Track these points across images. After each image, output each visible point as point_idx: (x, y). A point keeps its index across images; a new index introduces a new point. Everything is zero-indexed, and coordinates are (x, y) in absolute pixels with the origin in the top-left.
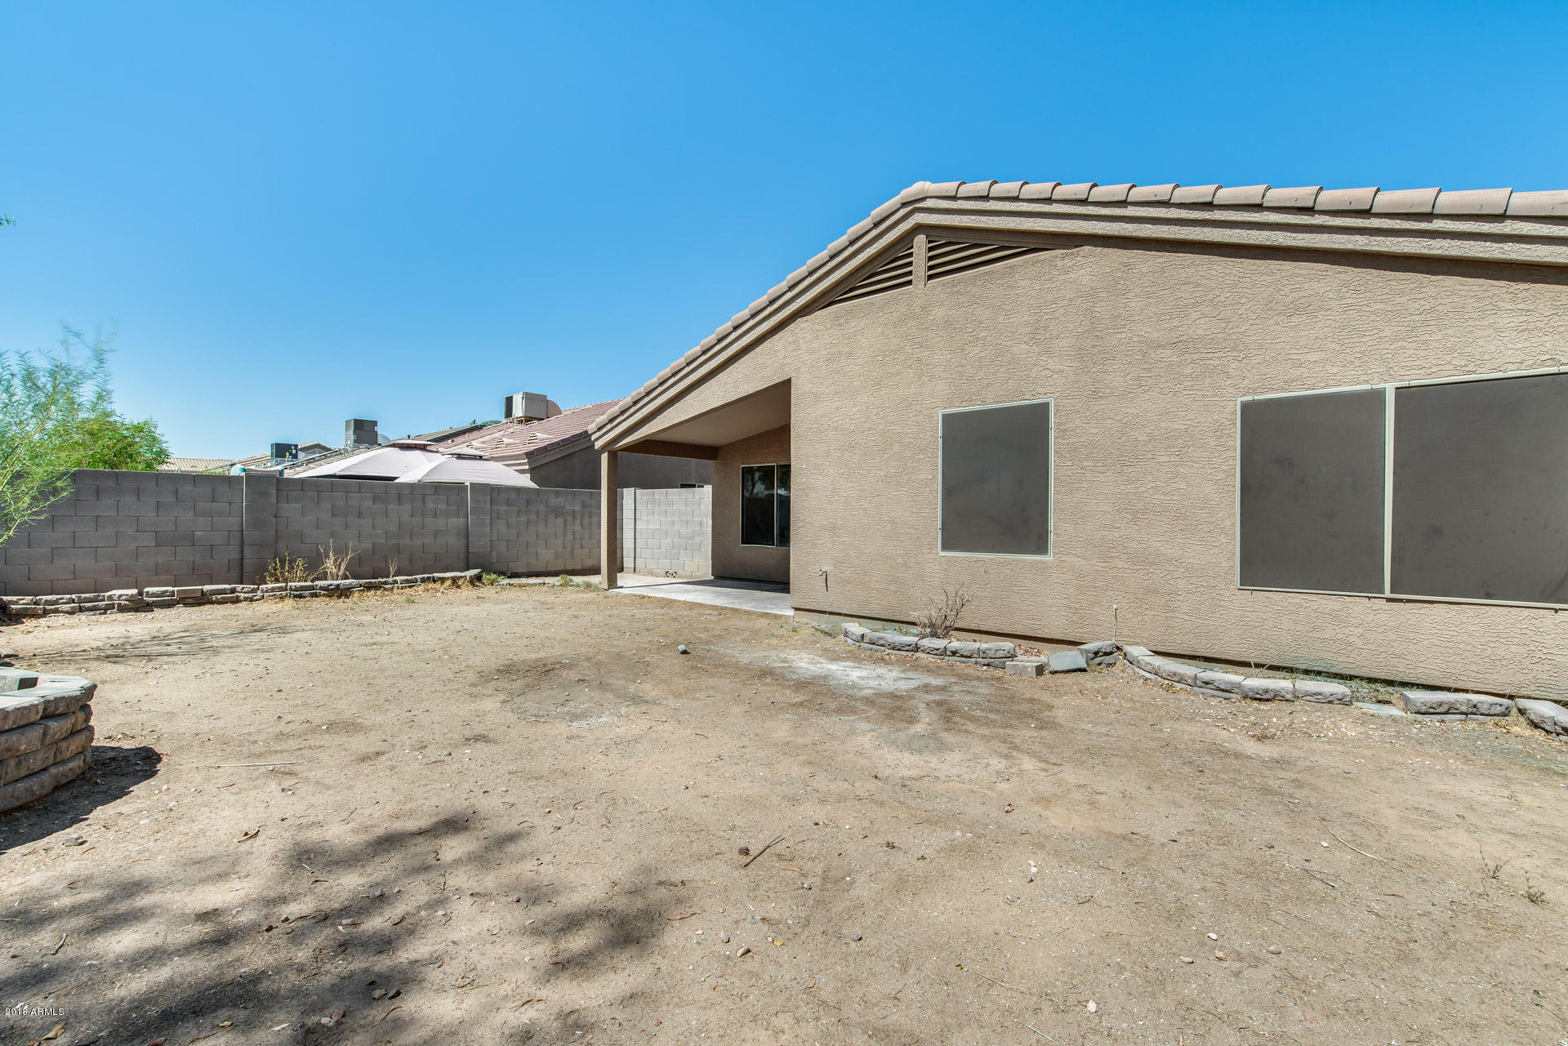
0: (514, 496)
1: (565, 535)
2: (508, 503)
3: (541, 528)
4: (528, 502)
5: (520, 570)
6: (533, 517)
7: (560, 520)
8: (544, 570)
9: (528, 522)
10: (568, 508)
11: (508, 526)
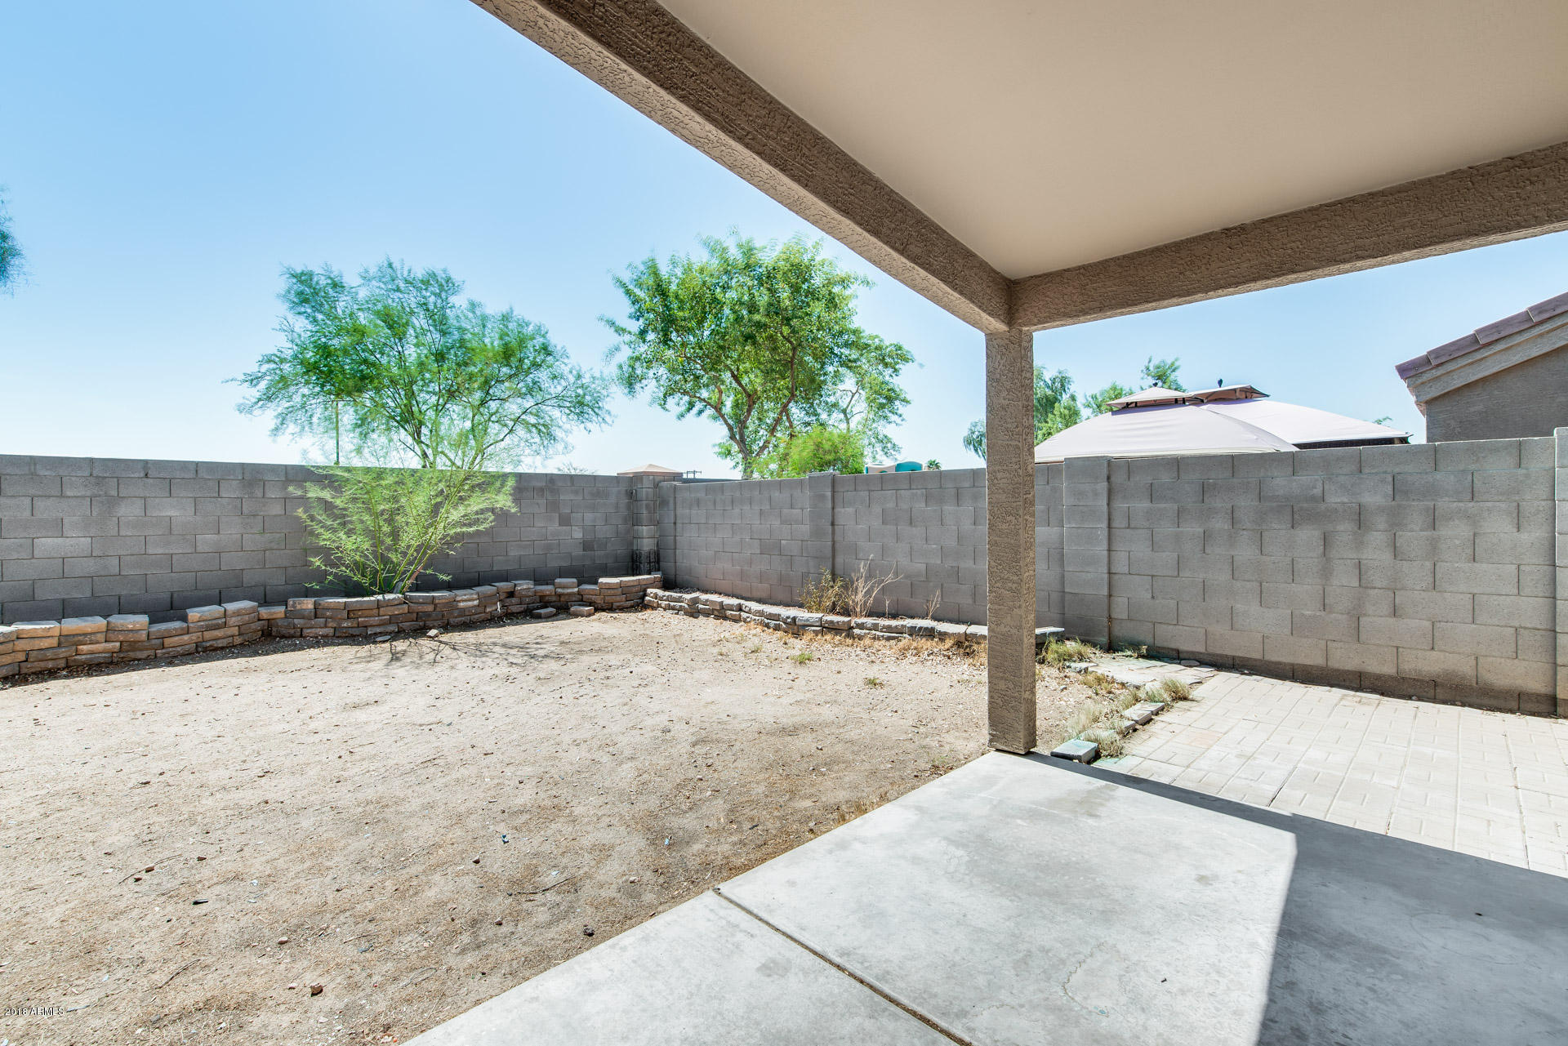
0: (1166, 478)
1: (1326, 573)
2: (1152, 494)
3: (1245, 552)
4: (1204, 489)
5: (1185, 646)
6: (1220, 524)
7: (1308, 535)
8: (1257, 655)
9: (1206, 537)
10: (1335, 499)
11: (1153, 545)
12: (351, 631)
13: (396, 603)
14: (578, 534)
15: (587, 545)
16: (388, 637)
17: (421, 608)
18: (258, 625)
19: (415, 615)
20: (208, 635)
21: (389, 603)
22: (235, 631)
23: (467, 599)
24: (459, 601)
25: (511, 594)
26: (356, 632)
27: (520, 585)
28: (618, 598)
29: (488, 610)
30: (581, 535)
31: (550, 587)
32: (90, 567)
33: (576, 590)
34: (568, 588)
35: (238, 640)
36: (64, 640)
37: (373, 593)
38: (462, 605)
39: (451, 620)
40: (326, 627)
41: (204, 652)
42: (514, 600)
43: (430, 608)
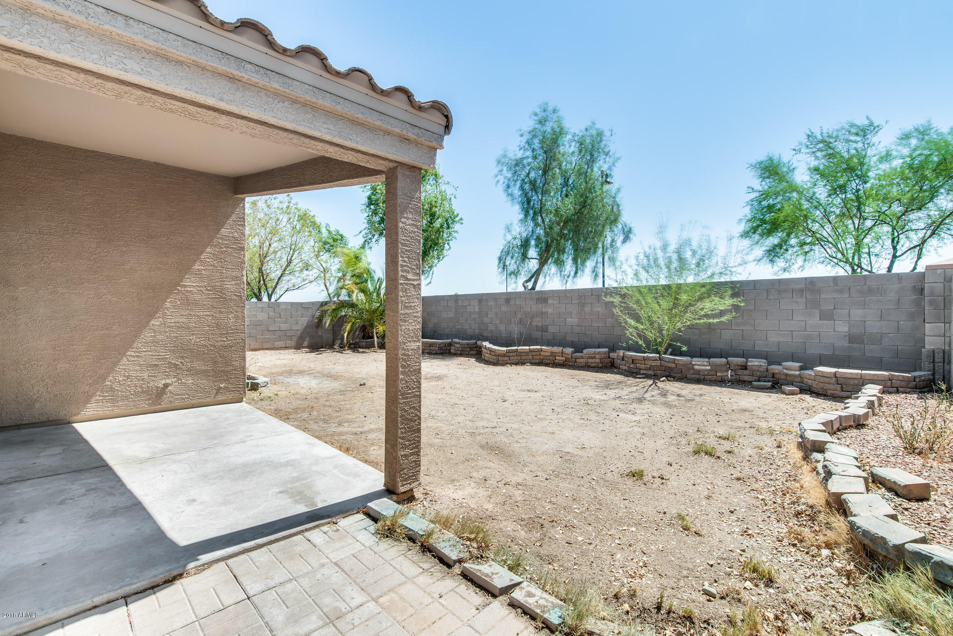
12: (633, 370)
13: (653, 359)
14: (843, 328)
15: (853, 339)
16: (643, 376)
17: (666, 364)
18: (608, 360)
19: (664, 368)
20: (590, 360)
21: (648, 359)
22: (598, 361)
23: (701, 364)
24: (695, 365)
25: (745, 367)
26: (635, 371)
27: (752, 362)
28: (832, 387)
29: (718, 374)
30: (846, 329)
31: (780, 368)
32: (577, 330)
33: (797, 373)
34: (791, 370)
35: (600, 365)
36: (553, 354)
37: (645, 352)
38: (696, 367)
39: (688, 376)
40: (625, 365)
41: (587, 367)
42: (745, 372)
43: (673, 365)
